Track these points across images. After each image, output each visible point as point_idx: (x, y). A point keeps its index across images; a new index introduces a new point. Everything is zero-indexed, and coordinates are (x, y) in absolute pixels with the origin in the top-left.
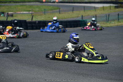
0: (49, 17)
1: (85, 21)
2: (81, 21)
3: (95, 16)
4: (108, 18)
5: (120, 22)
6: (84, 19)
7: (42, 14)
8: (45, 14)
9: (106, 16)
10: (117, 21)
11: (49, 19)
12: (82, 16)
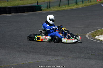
0: (11, 4)
1: (40, 6)
2: (36, 6)
3: (48, 1)
4: (60, 3)
5: (70, 6)
6: (39, 5)
7: (5, 1)
8: (7, 1)
9: (58, 2)
10: (67, 5)
11: (11, 5)
12: (37, 2)
